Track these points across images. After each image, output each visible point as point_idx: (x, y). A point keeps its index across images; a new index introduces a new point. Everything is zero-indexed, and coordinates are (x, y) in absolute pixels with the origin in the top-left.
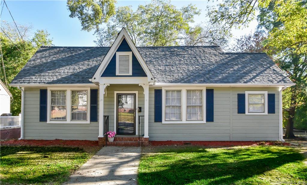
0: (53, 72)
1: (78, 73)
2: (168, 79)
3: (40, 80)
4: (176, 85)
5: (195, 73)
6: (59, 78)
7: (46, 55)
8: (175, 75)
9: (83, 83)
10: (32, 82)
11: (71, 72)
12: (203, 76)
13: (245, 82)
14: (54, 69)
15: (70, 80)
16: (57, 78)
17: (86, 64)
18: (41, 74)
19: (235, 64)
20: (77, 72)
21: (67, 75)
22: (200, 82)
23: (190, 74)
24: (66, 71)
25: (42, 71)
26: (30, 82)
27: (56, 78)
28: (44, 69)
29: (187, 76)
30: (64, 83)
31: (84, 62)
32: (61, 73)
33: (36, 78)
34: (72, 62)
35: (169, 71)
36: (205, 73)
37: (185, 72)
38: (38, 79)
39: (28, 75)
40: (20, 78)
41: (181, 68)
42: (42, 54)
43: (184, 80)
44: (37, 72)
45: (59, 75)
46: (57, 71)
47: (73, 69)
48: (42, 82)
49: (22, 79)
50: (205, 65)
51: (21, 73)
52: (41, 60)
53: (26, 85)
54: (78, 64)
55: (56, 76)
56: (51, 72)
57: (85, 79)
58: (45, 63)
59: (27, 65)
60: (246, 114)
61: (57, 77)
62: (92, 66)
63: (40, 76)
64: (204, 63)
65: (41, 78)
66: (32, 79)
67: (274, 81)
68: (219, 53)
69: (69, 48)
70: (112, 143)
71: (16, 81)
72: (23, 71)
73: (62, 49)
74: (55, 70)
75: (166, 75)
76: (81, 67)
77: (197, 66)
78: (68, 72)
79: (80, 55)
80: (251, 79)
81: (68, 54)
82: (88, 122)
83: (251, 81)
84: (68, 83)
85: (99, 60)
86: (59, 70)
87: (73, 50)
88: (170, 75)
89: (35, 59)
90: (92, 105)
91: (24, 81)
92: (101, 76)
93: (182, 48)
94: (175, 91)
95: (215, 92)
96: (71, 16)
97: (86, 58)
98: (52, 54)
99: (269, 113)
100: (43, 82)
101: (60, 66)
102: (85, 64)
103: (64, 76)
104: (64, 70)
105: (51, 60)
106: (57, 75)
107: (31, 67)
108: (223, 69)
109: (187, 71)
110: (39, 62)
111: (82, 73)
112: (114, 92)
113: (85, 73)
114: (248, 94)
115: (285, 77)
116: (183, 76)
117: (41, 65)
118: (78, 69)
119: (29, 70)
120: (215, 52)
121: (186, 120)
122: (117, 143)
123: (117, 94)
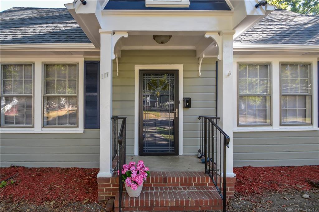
6: (19, 37)
11: (48, 30)
20: (59, 30)
21: (38, 34)
30: (23, 43)
32: (26, 32)
47: (55, 27)
54: (65, 22)
69: (57, 9)
70: (136, 200)
81: (53, 14)
82: (80, 129)
90: (88, 94)
92: (105, 8)
94: (256, 65)
98: (26, 13)
101: (31, 24)
103: (31, 35)
105: (20, 19)
112: (134, 68)
118: (62, 27)
121: (281, 125)
122: (152, 202)
123: (140, 70)
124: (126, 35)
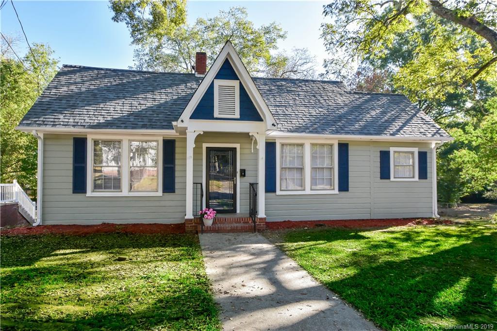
0: (96, 108)
1: (139, 113)
2: (285, 127)
3: (74, 122)
4: (299, 136)
5: (320, 119)
6: (109, 119)
7: (75, 79)
8: (294, 121)
9: (153, 128)
10: (60, 124)
11: (128, 110)
12: (334, 124)
13: (391, 135)
14: (96, 105)
15: (130, 123)
16: (106, 119)
17: (151, 98)
18: (74, 111)
19: (370, 109)
20: (137, 110)
21: (122, 115)
22: (331, 132)
23: (314, 120)
24: (118, 108)
25: (74, 106)
26: (57, 123)
27: (102, 119)
28: (78, 104)
29: (311, 123)
30: (118, 127)
31: (146, 94)
32: (109, 111)
33: (66, 117)
34: (125, 94)
35: (283, 114)
36: (334, 119)
37: (307, 117)
38: (69, 119)
39: (49, 111)
40: (35, 116)
41: (299, 111)
42: (67, 77)
43: (309, 129)
44: (66, 108)
45: (106, 114)
46: (102, 108)
47: (130, 105)
48: (79, 126)
49: (39, 118)
50: (331, 108)
51: (36, 108)
52: (70, 88)
53: (49, 129)
54: (136, 98)
55: (103, 116)
56: (91, 108)
57: (155, 122)
58: (77, 93)
59: (45, 95)
60: (391, 180)
61: (105, 116)
62: (161, 102)
63: (73, 114)
64: (330, 105)
65: (75, 118)
66: (60, 119)
67: (427, 133)
68: (345, 91)
69: (115, 71)
70: (210, 227)
71: (29, 122)
72: (40, 105)
73: (103, 72)
74: (98, 106)
75: (281, 120)
76: (142, 103)
77: (320, 110)
78: (122, 110)
79: (137, 84)
80: (398, 131)
81: (115, 80)
82: (160, 193)
83: (399, 133)
84: (126, 128)
85: (170, 93)
86: (106, 106)
87: (122, 75)
88: (286, 120)
89: (57, 86)
90: (166, 166)
91: (44, 121)
92: (190, 118)
93: (292, 81)
94: (294, 145)
95: (350, 148)
96: (115, 19)
97: (148, 88)
98: (86, 79)
99: (419, 178)
100: (81, 126)
101: (105, 99)
102: (149, 98)
103: (116, 116)
104: (114, 107)
105: (87, 89)
106: (103, 114)
107: (53, 98)
108: (357, 115)
109: (309, 115)
110: (67, 90)
111: (147, 112)
112: (202, 146)
113: (151, 113)
114: (394, 151)
115: (440, 129)
116: (305, 123)
117: (71, 96)
118: (137, 105)
119: (49, 103)
120: (339, 90)
121: (311, 190)
122: (218, 227)
123: (207, 147)
124: (202, 133)
